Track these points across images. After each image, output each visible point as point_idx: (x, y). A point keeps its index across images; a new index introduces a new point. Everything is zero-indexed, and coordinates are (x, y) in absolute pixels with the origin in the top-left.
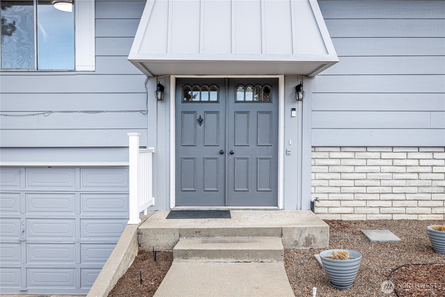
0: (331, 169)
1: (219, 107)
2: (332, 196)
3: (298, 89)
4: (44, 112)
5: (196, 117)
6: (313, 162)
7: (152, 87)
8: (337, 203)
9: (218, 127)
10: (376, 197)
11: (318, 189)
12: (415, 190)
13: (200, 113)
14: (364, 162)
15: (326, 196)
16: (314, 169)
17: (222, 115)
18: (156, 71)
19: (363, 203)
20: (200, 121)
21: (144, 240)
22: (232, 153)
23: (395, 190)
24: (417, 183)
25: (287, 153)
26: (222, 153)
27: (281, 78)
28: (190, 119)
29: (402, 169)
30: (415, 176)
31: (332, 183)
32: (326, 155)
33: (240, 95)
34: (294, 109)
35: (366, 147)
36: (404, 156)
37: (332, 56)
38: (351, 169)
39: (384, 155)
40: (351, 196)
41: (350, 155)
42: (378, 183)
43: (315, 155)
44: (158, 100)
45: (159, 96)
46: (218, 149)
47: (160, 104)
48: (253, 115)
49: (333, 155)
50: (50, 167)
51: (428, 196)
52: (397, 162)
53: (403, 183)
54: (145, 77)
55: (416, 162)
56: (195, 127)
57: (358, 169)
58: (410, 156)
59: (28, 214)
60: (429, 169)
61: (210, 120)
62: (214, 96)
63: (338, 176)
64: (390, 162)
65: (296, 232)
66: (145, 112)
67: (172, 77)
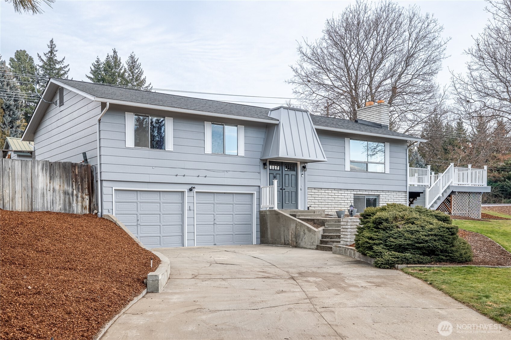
0: (312, 196)
1: (281, 172)
3: (304, 167)
4: (227, 171)
5: (273, 175)
6: (308, 193)
7: (262, 165)
11: (310, 203)
12: (334, 204)
13: (275, 174)
14: (321, 194)
16: (308, 196)
17: (281, 175)
20: (275, 177)
22: (284, 189)
24: (334, 201)
25: (301, 190)
26: (281, 189)
27: (299, 163)
29: (331, 196)
30: (334, 199)
31: (313, 201)
32: (311, 191)
34: (302, 174)
35: (321, 188)
38: (317, 196)
39: (326, 191)
41: (317, 191)
42: (324, 201)
43: (308, 191)
44: (264, 168)
47: (264, 170)
48: (290, 175)
49: (313, 191)
52: (329, 194)
53: (331, 201)
55: (334, 194)
56: (273, 179)
57: (319, 196)
58: (332, 192)
59: (217, 213)
60: (337, 197)
61: (278, 176)
62: (278, 168)
64: (327, 194)
66: (259, 173)
67: (268, 160)
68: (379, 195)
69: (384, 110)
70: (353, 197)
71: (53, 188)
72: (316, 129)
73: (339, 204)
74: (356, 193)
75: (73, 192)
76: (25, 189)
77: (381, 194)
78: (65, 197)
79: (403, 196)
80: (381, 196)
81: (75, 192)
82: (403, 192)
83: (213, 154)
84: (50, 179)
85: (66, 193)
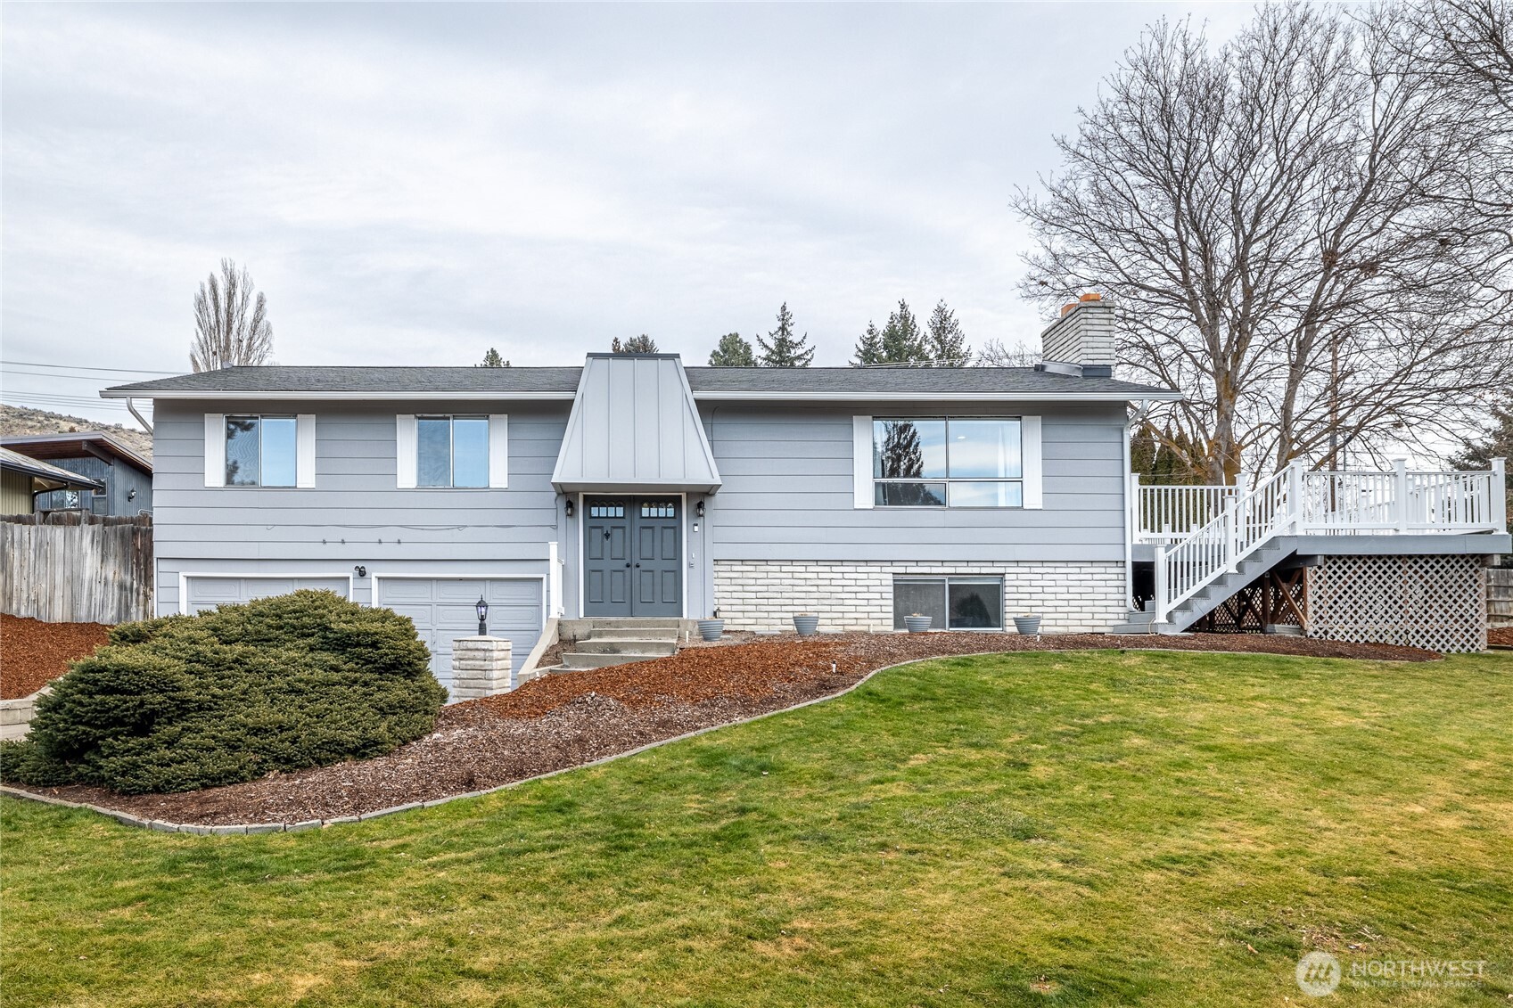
0: (734, 582)
1: (626, 523)
2: (734, 608)
3: (700, 505)
4: (459, 527)
5: (603, 531)
6: (716, 575)
7: (562, 504)
8: (740, 615)
9: (624, 542)
10: (778, 608)
11: (721, 601)
12: (815, 602)
13: (607, 528)
14: (765, 575)
15: (729, 608)
16: (717, 581)
17: (628, 530)
18: (566, 489)
19: (766, 615)
20: (607, 536)
21: (564, 630)
22: (638, 566)
23: (796, 602)
24: (816, 595)
25: (690, 566)
26: (628, 566)
27: (684, 495)
28: (597, 533)
29: (803, 582)
30: (815, 589)
31: (735, 595)
32: (728, 568)
33: (645, 512)
34: (696, 524)
35: (767, 560)
36: (803, 569)
37: (717, 480)
38: (753, 582)
39: (784, 569)
40: (754, 608)
41: (752, 568)
42: (779, 595)
43: (717, 568)
44: (568, 515)
45: (569, 511)
46: (625, 562)
47: (568, 519)
48: (658, 530)
49: (735, 568)
50: (461, 579)
51: (828, 608)
52: (796, 575)
53: (803, 595)
54: (555, 494)
55: (815, 575)
56: (602, 542)
57: (759, 582)
58: (809, 569)
59: (439, 626)
60: (828, 582)
61: (617, 534)
62: (620, 512)
63: (740, 588)
64: (790, 575)
65: (690, 623)
66: (555, 527)
67: (581, 495)
68: (1004, 574)
69: (1090, 321)
70: (891, 582)
71: (106, 578)
72: (698, 402)
73: (834, 602)
74: (902, 570)
75: (132, 584)
76: (68, 582)
77: (1009, 570)
78: (121, 595)
79: (1115, 577)
80: (1007, 577)
81: (135, 586)
82: (1115, 565)
83: (420, 488)
84: (102, 561)
85: (122, 587)
